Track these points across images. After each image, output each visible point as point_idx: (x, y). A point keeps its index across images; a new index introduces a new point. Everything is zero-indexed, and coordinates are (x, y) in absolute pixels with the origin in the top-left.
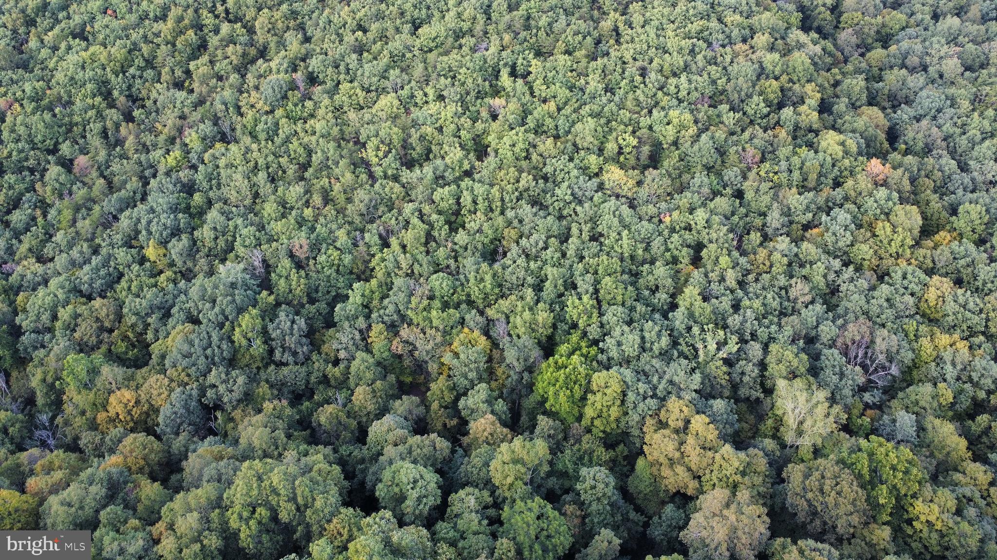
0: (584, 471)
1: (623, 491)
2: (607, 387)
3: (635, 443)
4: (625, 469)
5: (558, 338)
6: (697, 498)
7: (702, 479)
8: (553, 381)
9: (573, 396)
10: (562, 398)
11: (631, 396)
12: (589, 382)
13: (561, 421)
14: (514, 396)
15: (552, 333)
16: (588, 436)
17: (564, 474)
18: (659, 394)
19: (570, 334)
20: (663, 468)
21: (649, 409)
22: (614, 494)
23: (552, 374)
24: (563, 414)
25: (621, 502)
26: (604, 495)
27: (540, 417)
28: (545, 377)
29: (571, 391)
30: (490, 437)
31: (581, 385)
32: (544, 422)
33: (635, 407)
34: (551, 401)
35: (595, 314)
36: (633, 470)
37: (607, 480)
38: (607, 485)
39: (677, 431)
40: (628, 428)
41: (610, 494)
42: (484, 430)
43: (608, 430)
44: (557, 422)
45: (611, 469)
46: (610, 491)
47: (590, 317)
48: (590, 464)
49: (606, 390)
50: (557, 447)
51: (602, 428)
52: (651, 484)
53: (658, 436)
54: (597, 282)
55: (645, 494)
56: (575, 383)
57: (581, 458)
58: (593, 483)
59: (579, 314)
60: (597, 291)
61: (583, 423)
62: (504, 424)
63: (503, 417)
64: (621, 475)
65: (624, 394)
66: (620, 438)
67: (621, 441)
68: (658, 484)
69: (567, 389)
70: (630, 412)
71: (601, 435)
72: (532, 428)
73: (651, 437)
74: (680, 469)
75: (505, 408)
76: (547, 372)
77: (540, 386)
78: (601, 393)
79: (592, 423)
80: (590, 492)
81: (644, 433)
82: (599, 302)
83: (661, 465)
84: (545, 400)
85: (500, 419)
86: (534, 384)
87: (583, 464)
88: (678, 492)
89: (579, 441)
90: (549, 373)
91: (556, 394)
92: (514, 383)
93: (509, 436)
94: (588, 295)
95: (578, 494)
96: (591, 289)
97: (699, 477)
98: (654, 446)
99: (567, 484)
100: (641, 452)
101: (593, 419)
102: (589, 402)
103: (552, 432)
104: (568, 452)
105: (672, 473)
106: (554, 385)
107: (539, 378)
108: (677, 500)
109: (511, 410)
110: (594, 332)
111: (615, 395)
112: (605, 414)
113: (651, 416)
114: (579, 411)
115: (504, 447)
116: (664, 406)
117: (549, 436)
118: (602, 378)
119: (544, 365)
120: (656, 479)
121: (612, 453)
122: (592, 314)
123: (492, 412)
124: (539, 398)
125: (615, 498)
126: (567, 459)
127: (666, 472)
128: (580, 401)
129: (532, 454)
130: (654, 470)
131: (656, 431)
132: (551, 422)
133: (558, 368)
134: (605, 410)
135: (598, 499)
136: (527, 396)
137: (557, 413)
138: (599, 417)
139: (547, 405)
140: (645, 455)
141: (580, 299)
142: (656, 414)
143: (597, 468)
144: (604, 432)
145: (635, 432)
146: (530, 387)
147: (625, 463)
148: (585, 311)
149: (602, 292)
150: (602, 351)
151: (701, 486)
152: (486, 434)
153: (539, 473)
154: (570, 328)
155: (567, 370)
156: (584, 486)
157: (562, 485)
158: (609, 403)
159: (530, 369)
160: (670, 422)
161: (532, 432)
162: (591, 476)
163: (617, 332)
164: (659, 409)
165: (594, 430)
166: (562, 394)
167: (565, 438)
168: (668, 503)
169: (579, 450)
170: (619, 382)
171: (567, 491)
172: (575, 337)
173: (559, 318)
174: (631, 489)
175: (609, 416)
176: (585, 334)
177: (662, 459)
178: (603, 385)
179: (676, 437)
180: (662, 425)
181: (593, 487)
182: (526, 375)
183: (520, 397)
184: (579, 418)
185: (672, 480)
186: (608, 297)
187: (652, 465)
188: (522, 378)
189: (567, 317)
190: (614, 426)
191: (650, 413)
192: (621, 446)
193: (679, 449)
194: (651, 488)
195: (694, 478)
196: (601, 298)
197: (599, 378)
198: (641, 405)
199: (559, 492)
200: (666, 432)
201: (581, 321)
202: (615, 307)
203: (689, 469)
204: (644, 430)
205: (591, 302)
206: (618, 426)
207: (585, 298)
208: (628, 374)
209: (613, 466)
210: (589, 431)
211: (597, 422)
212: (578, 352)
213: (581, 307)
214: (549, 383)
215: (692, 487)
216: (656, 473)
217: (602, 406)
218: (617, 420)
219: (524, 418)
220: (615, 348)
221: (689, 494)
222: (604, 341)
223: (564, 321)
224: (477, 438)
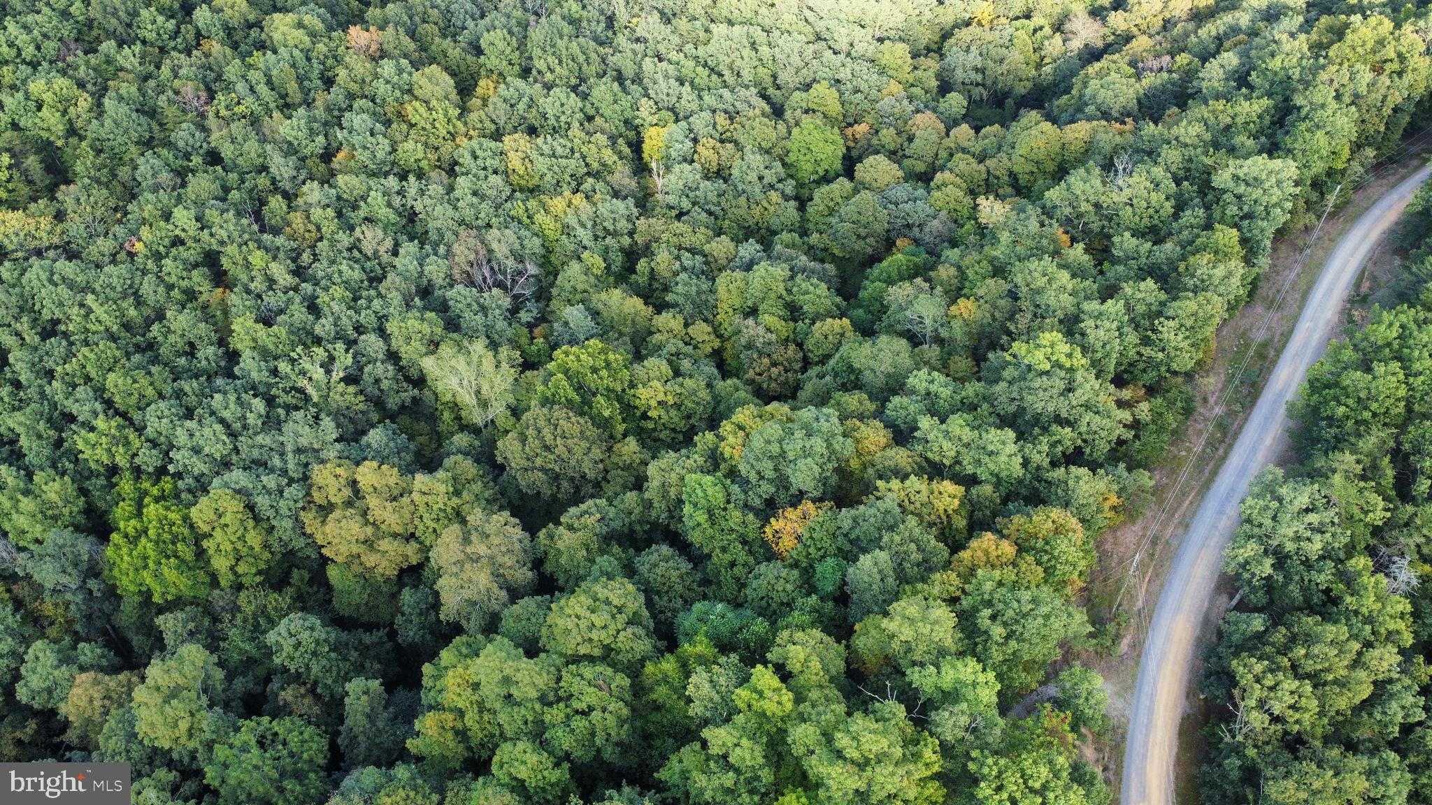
0: (271, 637)
1: (340, 622)
2: (220, 516)
3: (309, 557)
4: (320, 595)
5: (101, 505)
6: (427, 559)
7: (417, 534)
8: (140, 563)
9: (183, 561)
10: (170, 574)
11: (262, 501)
12: (192, 526)
13: (192, 604)
14: (98, 623)
15: (86, 502)
16: (243, 594)
17: (249, 663)
18: (295, 476)
19: (114, 485)
20: (364, 558)
21: (296, 501)
22: (328, 633)
23: (130, 555)
24: (188, 593)
25: (344, 636)
26: (317, 642)
27: (160, 621)
28: (124, 566)
29: (177, 557)
30: (107, 703)
31: (184, 540)
32: (168, 623)
33: (277, 512)
34: (157, 590)
35: (132, 436)
36: (329, 588)
37: (307, 624)
38: (312, 629)
39: (349, 504)
40: (286, 545)
41: (323, 636)
42: (91, 701)
43: (263, 566)
44: (188, 608)
45: (303, 609)
46: (320, 633)
47: (127, 443)
48: (272, 623)
49: (222, 521)
50: (213, 638)
51: (254, 570)
52: (364, 588)
53: (330, 527)
54: (100, 392)
55: (366, 604)
56: (174, 543)
57: (256, 627)
58: (292, 641)
59: (109, 450)
60: (109, 404)
61: (223, 583)
62: (114, 670)
63: (104, 662)
64: (321, 605)
65: (250, 507)
66: (286, 565)
67: (290, 567)
68: (372, 580)
69: (168, 557)
70: (274, 523)
71: (258, 579)
72: (158, 643)
73: (323, 533)
74: (384, 544)
75: (99, 651)
76: (119, 554)
77: (126, 584)
78: (218, 529)
79: (235, 573)
80: (297, 654)
81: (311, 536)
82: (124, 415)
83: (359, 556)
84: (148, 595)
85: (102, 669)
86: (114, 587)
87: (265, 632)
88: (402, 571)
89: (235, 609)
90: (126, 558)
91: (157, 575)
92: (83, 607)
93: (135, 679)
94: (101, 416)
95: (286, 670)
96: (98, 406)
97: (413, 535)
98: (335, 541)
99: (261, 671)
100: (325, 561)
101: (232, 568)
102: (211, 552)
103: (191, 626)
104: (233, 633)
105: (379, 556)
106: (146, 567)
107: (116, 572)
108: (406, 580)
109: (108, 644)
110: (149, 459)
111: (240, 516)
112: (244, 551)
113: (303, 509)
114: (207, 573)
115: (140, 693)
116: (311, 486)
117: (191, 634)
118: (205, 509)
119: (110, 552)
120: (365, 577)
121: (290, 591)
122: (126, 438)
123: (82, 669)
124: (137, 599)
125: (333, 635)
126: (237, 640)
127: (370, 560)
128: (197, 560)
129: (187, 669)
130: (356, 568)
131: (323, 522)
132: (180, 615)
133: (133, 541)
134: (239, 545)
135: (314, 654)
136: (117, 609)
137: (179, 598)
138: (238, 560)
139: (157, 599)
140: (332, 560)
141: (92, 429)
142: (310, 502)
143: (285, 621)
144: (259, 573)
145: (299, 543)
146: (112, 593)
147: (315, 588)
148: (115, 441)
149: (117, 399)
150: (179, 475)
151: (421, 543)
152: (97, 703)
153: (214, 689)
154: (109, 478)
155: (151, 532)
156: (284, 654)
157: (256, 677)
158: (239, 533)
159: (93, 571)
160: (333, 501)
161: (163, 648)
162: (285, 634)
163: (181, 437)
164: (308, 494)
165: (244, 580)
166: (166, 570)
167: (216, 619)
168: (400, 591)
169: (245, 620)
170: (233, 497)
171: (268, 680)
172: (126, 485)
173: (82, 476)
174: (346, 612)
175: (251, 548)
176: (137, 471)
177: (355, 549)
178: (214, 517)
179: (353, 511)
180: (326, 510)
181: (298, 645)
182: (92, 584)
183: (108, 617)
184: (214, 581)
185: (384, 563)
186: (133, 400)
187: (348, 565)
188: (91, 592)
189: (93, 465)
190: (266, 555)
191: (300, 505)
192: (296, 574)
193: (367, 523)
194: (368, 591)
195: (407, 540)
196: (122, 408)
197: (201, 513)
198: (282, 503)
199: (259, 689)
200: (337, 514)
201: (118, 458)
202: (153, 406)
203: (395, 536)
204: (309, 531)
205: (113, 424)
206: (272, 553)
207: (100, 423)
208: (238, 477)
209: (302, 603)
210: (239, 587)
211: (241, 569)
212: (147, 500)
213: (104, 440)
214: (137, 570)
215: (412, 553)
216: (360, 570)
217: (233, 543)
218: (266, 546)
219: (137, 641)
220: (194, 459)
221: (415, 563)
222: (171, 461)
223: (92, 474)
224: (89, 721)
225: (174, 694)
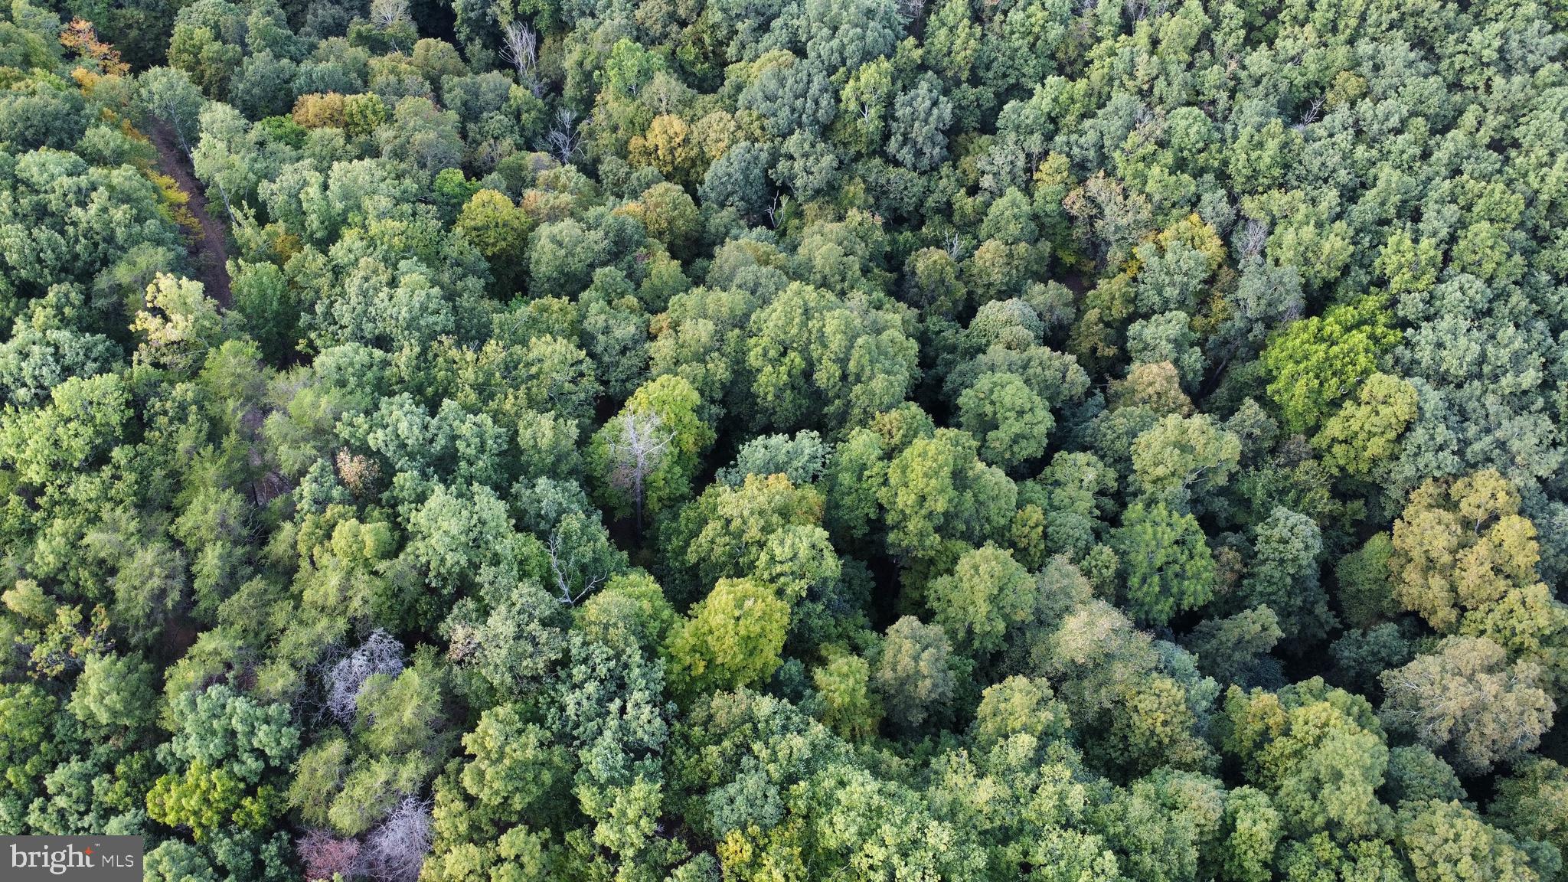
0: (1280, 512)
1: (1326, 570)
2: (1384, 403)
3: (1384, 509)
4: (1347, 539)
5: (1341, 291)
6: (1443, 636)
7: (1468, 614)
8: (1299, 356)
9: (1320, 392)
10: (1300, 388)
11: (1419, 435)
12: (1360, 382)
13: (1281, 422)
14: (1223, 353)
15: (1336, 279)
16: (1314, 463)
17: (1245, 503)
18: (1469, 456)
19: (1366, 292)
20: (1410, 567)
21: (1439, 467)
22: (1309, 565)
23: (1303, 343)
24: (1289, 414)
25: (1313, 583)
26: (1295, 559)
27: (1249, 401)
28: (1290, 344)
29: (1321, 384)
30: (1155, 398)
31: (1343, 382)
32: (1250, 409)
33: (1416, 455)
34: (1280, 384)
35: (1432, 273)
36: (1359, 545)
37: (1310, 541)
38: (1307, 548)
39: (1466, 524)
40: (1386, 480)
41: (1305, 563)
42: (1151, 384)
43: (1351, 469)
44: (1273, 420)
45: (1324, 529)
46: (1306, 559)
47: (1416, 278)
48: (1295, 506)
49: (1380, 407)
50: (1254, 458)
51: (1342, 462)
52: (1376, 581)
53: (1427, 517)
54: (1463, 224)
55: (1359, 591)
56: (1334, 374)
57: (1284, 492)
58: (1286, 534)
59: (1400, 267)
60: (1453, 239)
61: (1315, 440)
62: (1186, 388)
63: (1190, 376)
64: (1336, 544)
65: (1409, 427)
66: (1364, 491)
67: (1363, 496)
68: (1388, 586)
69: (1317, 377)
70: (1403, 458)
71: (1335, 471)
72: (1225, 413)
73: (1417, 512)
74: (1437, 582)
75: (1199, 366)
76: (1299, 333)
77: (1273, 355)
78: (1369, 408)
79: (1330, 447)
80: (1274, 545)
81: (1408, 500)
82: (1447, 258)
83: (1410, 561)
84: (1270, 378)
85: (1183, 378)
86: (1264, 347)
87: (1282, 502)
88: (1415, 614)
89: (1293, 464)
90: (1298, 341)
91: (1294, 378)
92: (1232, 333)
93: (1186, 409)
94: (1433, 241)
95: (1253, 541)
96: (1444, 233)
97: (1464, 609)
98: (1414, 528)
99: (1241, 518)
100: (1387, 527)
101: (1335, 440)
102: (1342, 413)
103: (1257, 432)
104: (1268, 472)
105: (1421, 581)
106: (1298, 363)
107: (1280, 341)
108: (1406, 622)
109: (1208, 371)
110: (1412, 305)
111: (1394, 421)
112: (1358, 443)
113: (1435, 479)
114: (1318, 420)
115: (1173, 419)
116: (1467, 474)
117: (1249, 436)
118: (1384, 386)
119: (1298, 324)
120: (1389, 577)
121: (1337, 506)
122: (1424, 273)
123: (1176, 362)
124: (1262, 373)
125: (1309, 572)
126: (1260, 482)
127: (1411, 574)
128: (1327, 404)
129: (1211, 448)
130: (1394, 564)
131: (1430, 506)
132: (1262, 416)
133: (1319, 338)
134: (1362, 436)
135: (1282, 561)
136: (1244, 361)
137: (1280, 407)
138: (1346, 442)
139: (1270, 389)
140: (1392, 535)
141: (1416, 241)
142: (1447, 482)
143: (1303, 517)
144: (1342, 469)
145: (1395, 492)
146: (1256, 350)
147: (1352, 531)
148: (1414, 265)
149: (1462, 243)
150: (1408, 343)
151: (1459, 621)
152: (1151, 390)
153: (1206, 483)
154: (1371, 283)
155: (1335, 349)
156: (1269, 533)
157: (1233, 516)
158: (1374, 430)
159: (1270, 322)
160: (1463, 505)
161: (1224, 418)
162: (1289, 524)
163: (1445, 323)
164: (1456, 477)
165: (1327, 458)
166: (1302, 381)
167: (1273, 451)
168: (1389, 620)
169: (1286, 478)
170: (1411, 404)
171: (1236, 528)
172: (1372, 302)
173: (1361, 260)
174: (1340, 573)
175: (1365, 448)
176: (1394, 302)
177: (1416, 554)
178: (1380, 397)
179: (1459, 531)
180: (1447, 502)
181: (1285, 542)
182: (1258, 328)
183: (1233, 357)
184: (1312, 431)
185: (1414, 591)
186: (1469, 258)
187: (1394, 553)
188: (1250, 330)
189: (1377, 263)
190: (1364, 467)
191: (1437, 474)
192: (1358, 504)
193: (1453, 552)
194: (1374, 587)
195: (1454, 605)
196: (1455, 253)
197: (1379, 384)
198: (1429, 456)
199: (1223, 524)
200: (1447, 516)
201: (1397, 278)
202: (1472, 277)
203: (1453, 589)
204: (1412, 497)
205: (1432, 253)
206: (1370, 471)
207: (1425, 243)
208: (1434, 399)
209: (1329, 525)
210: (1317, 456)
211: (1337, 449)
212: (1367, 328)
213: (1409, 256)
214: (1291, 357)
215: (1445, 614)
216: (1395, 568)
217: (1362, 428)
218: (1374, 461)
219: (1222, 392)
220: (1429, 348)
221: (1431, 624)
222: (1417, 328)
223: (1367, 267)
224: (1134, 391)
225: (1184, 448)
